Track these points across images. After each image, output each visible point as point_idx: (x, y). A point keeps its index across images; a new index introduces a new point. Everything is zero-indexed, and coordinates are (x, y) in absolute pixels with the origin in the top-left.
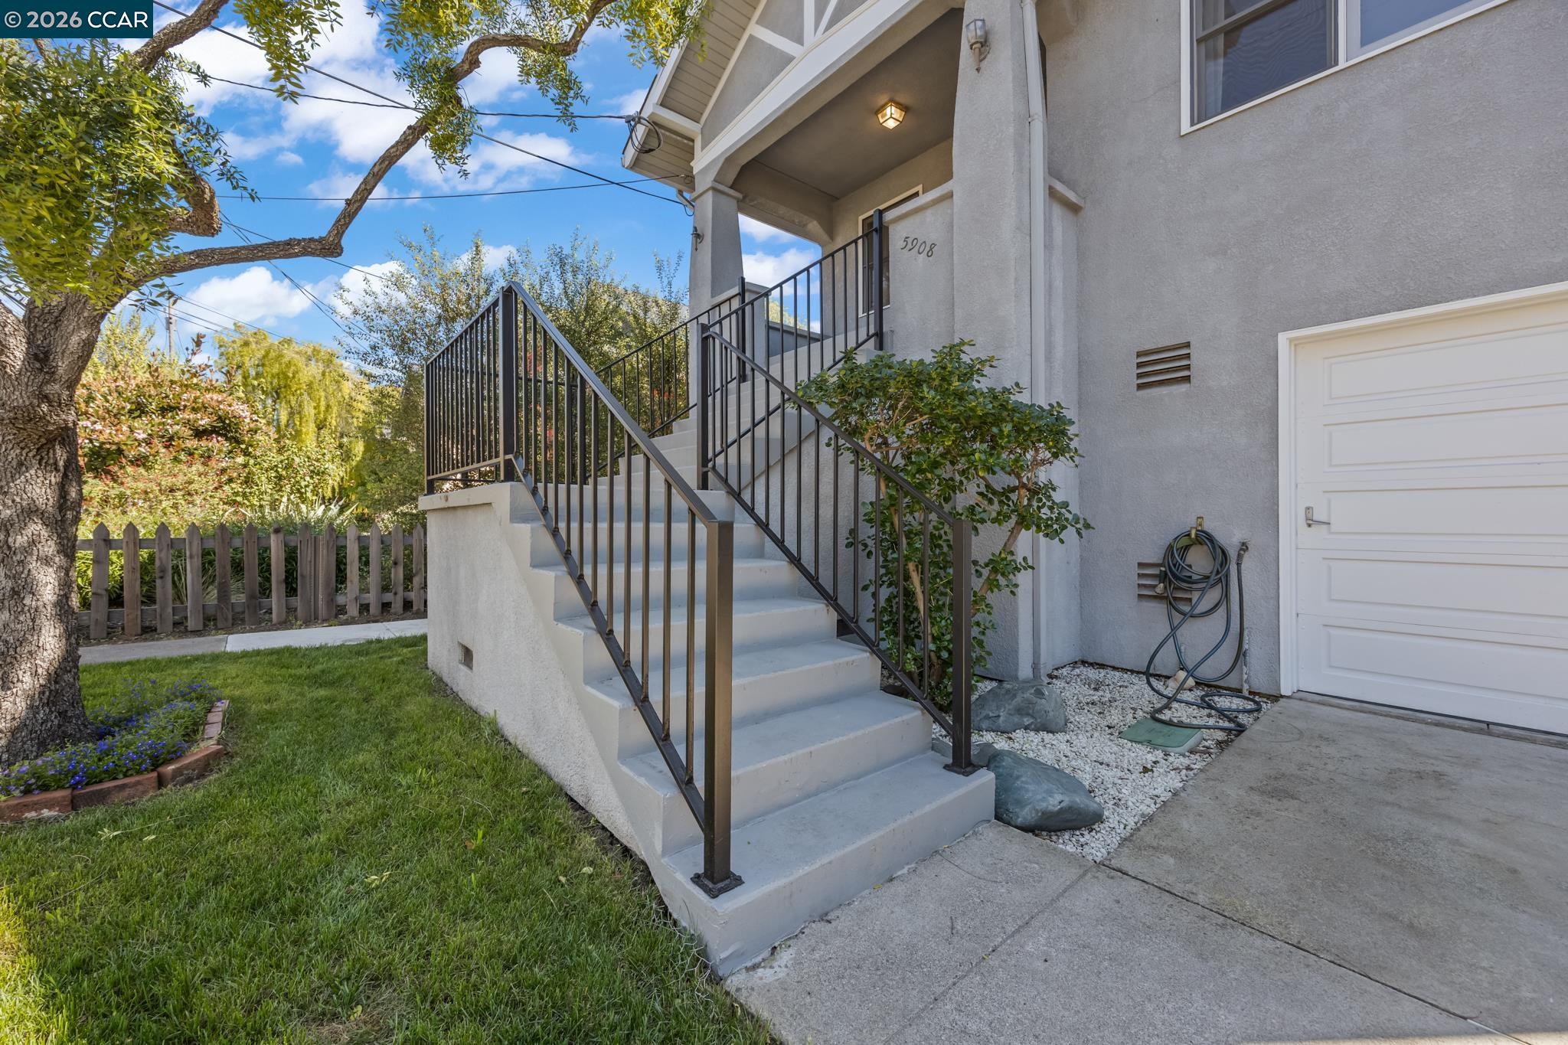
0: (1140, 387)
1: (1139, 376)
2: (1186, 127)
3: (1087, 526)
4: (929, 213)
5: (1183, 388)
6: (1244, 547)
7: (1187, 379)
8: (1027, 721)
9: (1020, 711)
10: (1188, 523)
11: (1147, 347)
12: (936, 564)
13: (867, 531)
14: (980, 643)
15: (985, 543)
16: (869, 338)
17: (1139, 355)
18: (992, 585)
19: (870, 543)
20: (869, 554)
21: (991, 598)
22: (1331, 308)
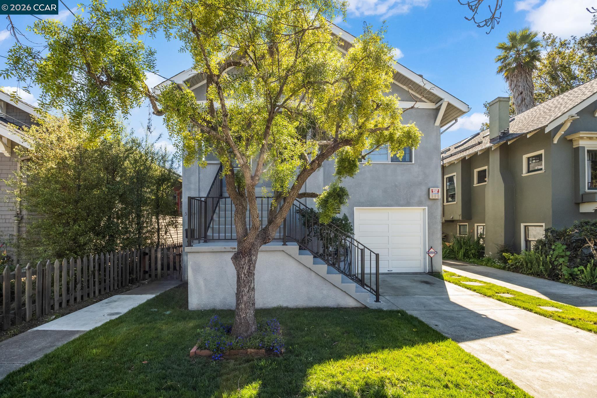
22: (361, 204)
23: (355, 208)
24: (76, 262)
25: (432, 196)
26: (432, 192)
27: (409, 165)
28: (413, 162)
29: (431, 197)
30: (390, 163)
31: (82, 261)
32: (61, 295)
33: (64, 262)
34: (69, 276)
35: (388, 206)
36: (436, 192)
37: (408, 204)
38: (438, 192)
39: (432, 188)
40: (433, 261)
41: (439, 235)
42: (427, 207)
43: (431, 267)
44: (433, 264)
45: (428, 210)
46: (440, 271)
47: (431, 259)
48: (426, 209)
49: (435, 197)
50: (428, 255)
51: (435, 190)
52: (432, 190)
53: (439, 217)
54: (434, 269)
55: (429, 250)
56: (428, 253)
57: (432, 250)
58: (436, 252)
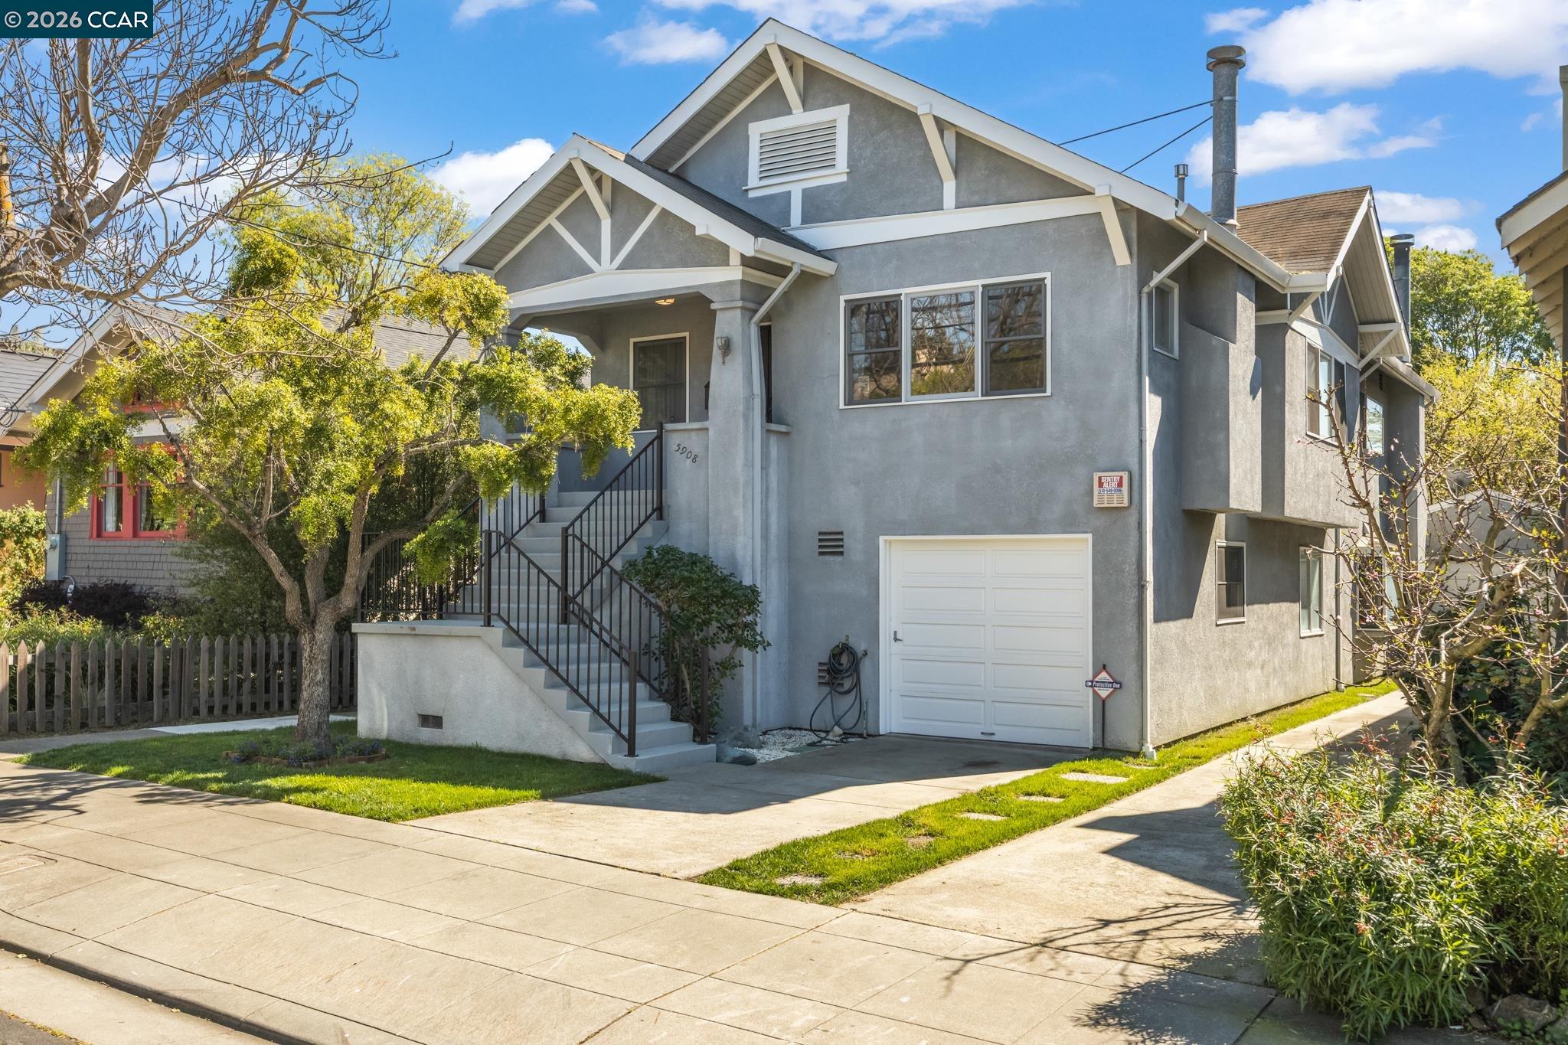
0: (821, 553)
1: (820, 547)
2: (842, 406)
3: (769, 644)
4: (693, 434)
5: (839, 559)
6: (865, 654)
7: (842, 553)
8: (740, 743)
9: (737, 738)
10: (838, 639)
11: (824, 530)
12: (696, 665)
13: (655, 645)
14: (717, 705)
15: (720, 652)
16: (654, 511)
17: (820, 533)
18: (723, 675)
19: (657, 652)
20: (656, 659)
21: (722, 681)
22: (899, 528)
23: (882, 539)
24: (241, 644)
25: (1101, 500)
26: (1101, 485)
27: (1037, 403)
28: (1049, 393)
29: (1096, 504)
30: (980, 398)
31: (254, 643)
32: (211, 695)
33: (219, 642)
34: (227, 665)
35: (973, 533)
36: (1114, 485)
37: (1032, 526)
38: (1120, 484)
39: (1100, 474)
40: (1107, 714)
41: (1131, 628)
42: (1089, 536)
43: (1100, 732)
44: (1107, 721)
45: (1094, 546)
46: (1135, 747)
47: (1102, 707)
48: (1087, 540)
49: (1110, 501)
50: (1091, 690)
51: (1111, 478)
52: (1100, 478)
53: (1130, 568)
54: (1112, 740)
55: (1095, 676)
56: (1092, 684)
57: (1103, 676)
58: (1117, 684)
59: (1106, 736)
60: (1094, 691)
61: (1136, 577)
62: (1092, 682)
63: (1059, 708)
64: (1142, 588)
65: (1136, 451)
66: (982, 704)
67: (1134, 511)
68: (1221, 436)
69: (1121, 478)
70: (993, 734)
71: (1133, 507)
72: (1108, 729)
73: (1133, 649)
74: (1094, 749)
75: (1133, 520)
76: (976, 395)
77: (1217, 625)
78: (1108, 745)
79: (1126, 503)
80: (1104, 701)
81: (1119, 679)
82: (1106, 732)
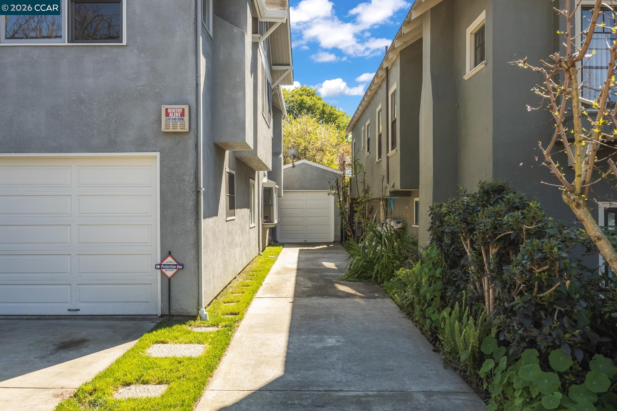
25: (167, 126)
26: (167, 114)
27: (115, 50)
28: (124, 43)
29: (163, 129)
30: (66, 44)
35: (60, 151)
36: (178, 115)
38: (183, 114)
39: (166, 106)
40: (172, 288)
41: (190, 223)
42: (158, 154)
43: (166, 303)
44: (172, 294)
45: (161, 161)
46: (193, 312)
47: (168, 283)
48: (155, 157)
49: (175, 126)
50: (159, 271)
51: (175, 110)
52: (167, 110)
53: (189, 178)
54: (176, 308)
55: (162, 261)
56: (160, 267)
57: (169, 260)
58: (180, 266)
59: (172, 306)
60: (162, 272)
61: (194, 185)
62: (160, 265)
63: (132, 286)
64: (198, 193)
65: (194, 91)
66: (68, 287)
67: (192, 135)
68: (240, 94)
69: (183, 110)
70: (78, 310)
71: (192, 132)
72: (173, 300)
73: (192, 239)
74: (162, 316)
75: (191, 142)
76: (64, 42)
77: (227, 221)
78: (173, 312)
79: (187, 129)
80: (169, 279)
81: (181, 262)
82: (171, 303)
